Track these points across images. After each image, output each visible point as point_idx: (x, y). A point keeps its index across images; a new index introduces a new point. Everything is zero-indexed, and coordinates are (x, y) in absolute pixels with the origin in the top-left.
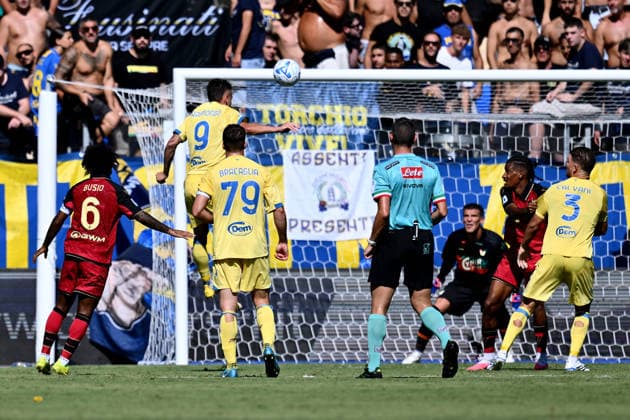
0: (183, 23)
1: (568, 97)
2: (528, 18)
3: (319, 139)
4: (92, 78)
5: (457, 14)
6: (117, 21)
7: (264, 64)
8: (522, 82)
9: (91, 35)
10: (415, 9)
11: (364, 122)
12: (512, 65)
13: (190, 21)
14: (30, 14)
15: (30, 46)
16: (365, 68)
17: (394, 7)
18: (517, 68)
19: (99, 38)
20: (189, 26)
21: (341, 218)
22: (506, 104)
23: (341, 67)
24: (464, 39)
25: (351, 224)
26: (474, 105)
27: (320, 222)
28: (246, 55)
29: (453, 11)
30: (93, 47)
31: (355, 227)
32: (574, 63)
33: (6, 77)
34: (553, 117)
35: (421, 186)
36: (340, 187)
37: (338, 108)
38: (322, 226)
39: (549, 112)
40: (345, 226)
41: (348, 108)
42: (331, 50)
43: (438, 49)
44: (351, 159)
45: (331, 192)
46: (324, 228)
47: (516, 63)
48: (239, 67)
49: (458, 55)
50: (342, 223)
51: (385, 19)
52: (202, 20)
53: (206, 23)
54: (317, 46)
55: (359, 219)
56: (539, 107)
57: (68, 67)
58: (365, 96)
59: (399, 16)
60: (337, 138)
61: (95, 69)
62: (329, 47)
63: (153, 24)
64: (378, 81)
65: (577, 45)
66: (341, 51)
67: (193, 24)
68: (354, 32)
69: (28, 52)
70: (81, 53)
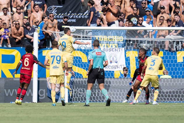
0: (80, 15)
1: (175, 34)
2: (168, 14)
3: (111, 45)
4: (52, 29)
5: (149, 12)
6: (63, 14)
7: (97, 25)
8: (163, 30)
9: (52, 18)
10: (138, 11)
11: (122, 40)
12: (161, 26)
13: (81, 14)
14: (38, 12)
15: (38, 20)
16: (125, 26)
17: (133, 11)
18: (163, 27)
19: (54, 18)
20: (81, 16)
21: (116, 65)
22: (160, 36)
23: (117, 26)
24: (150, 19)
25: (118, 66)
26: (153, 36)
27: (110, 66)
28: (91, 23)
29: (148, 12)
30: (52, 21)
31: (119, 67)
32: (177, 25)
33: (31, 28)
34: (171, 39)
35: (101, 57)
36: (116, 57)
37: (116, 37)
38: (111, 67)
39: (170, 38)
40: (116, 67)
41: (118, 37)
42: (114, 22)
43: (143, 21)
44: (118, 50)
45: (113, 58)
46: (111, 68)
47: (162, 25)
48: (90, 26)
49: (149, 23)
50: (116, 66)
51: (131, 14)
52: (84, 14)
53: (86, 15)
54: (111, 21)
55: (120, 65)
56: (168, 37)
57: (46, 26)
58: (122, 34)
59: (134, 13)
60: (115, 44)
61: (53, 26)
62: (114, 21)
63: (72, 15)
64: (126, 30)
65: (177, 21)
66: (117, 22)
67: (82, 15)
68: (122, 17)
69: (37, 22)
70: (49, 22)
